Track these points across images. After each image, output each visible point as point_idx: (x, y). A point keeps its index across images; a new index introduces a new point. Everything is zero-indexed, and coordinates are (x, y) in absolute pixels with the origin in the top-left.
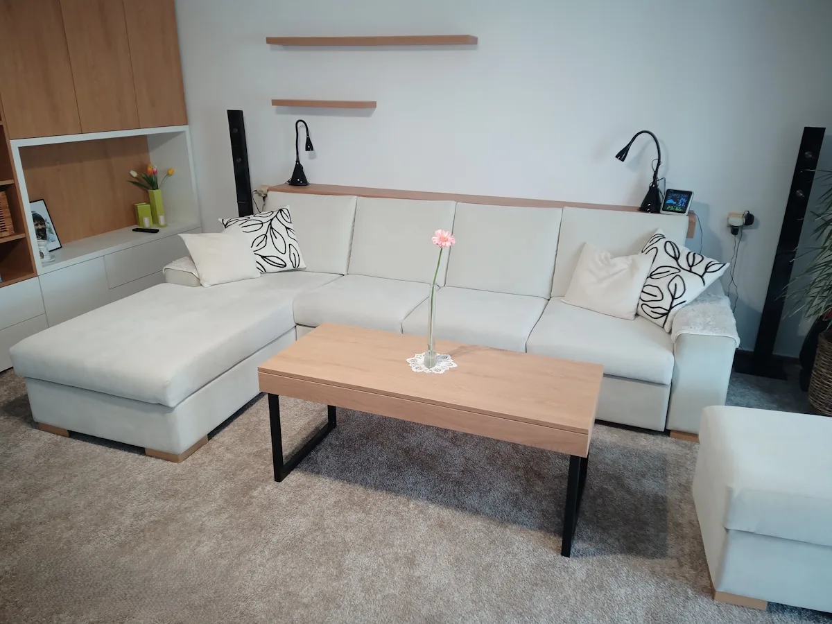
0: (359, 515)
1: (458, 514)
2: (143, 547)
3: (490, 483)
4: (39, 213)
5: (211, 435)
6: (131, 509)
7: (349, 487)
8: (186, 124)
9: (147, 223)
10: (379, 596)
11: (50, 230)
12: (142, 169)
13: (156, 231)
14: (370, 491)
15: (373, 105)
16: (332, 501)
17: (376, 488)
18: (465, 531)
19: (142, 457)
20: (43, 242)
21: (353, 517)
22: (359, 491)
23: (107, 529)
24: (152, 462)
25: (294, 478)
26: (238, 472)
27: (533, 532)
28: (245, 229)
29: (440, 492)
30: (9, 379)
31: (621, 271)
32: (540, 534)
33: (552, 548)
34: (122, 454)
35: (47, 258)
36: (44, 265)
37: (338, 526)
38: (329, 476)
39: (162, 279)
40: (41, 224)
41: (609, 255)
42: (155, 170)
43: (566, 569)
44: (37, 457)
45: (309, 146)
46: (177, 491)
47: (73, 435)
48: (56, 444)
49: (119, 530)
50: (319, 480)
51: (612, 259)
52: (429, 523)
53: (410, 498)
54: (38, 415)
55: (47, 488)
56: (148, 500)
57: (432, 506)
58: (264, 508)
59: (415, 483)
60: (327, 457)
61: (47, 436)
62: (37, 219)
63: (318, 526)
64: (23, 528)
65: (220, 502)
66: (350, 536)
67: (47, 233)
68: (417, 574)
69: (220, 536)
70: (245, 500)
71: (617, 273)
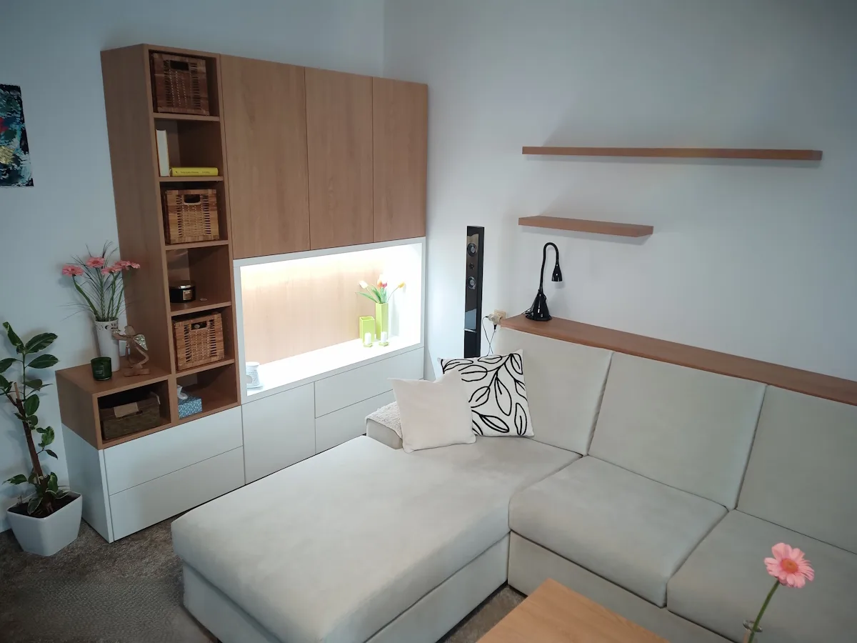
8: (424, 235)
28: (466, 377)
45: (557, 276)
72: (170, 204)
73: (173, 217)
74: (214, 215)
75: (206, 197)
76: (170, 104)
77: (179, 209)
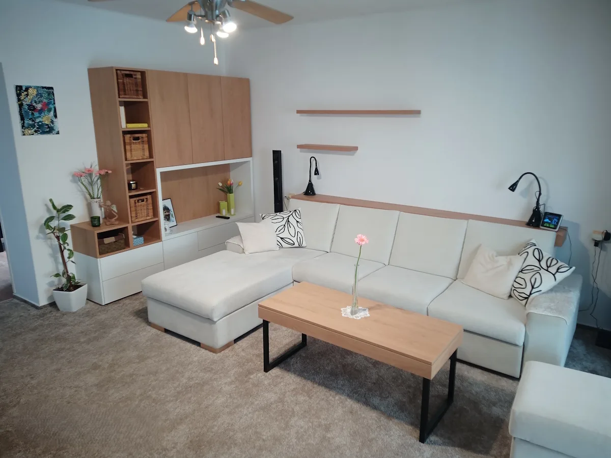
0: (305, 398)
1: (364, 408)
2: (189, 395)
3: (389, 393)
4: (167, 206)
5: (236, 341)
6: (187, 375)
7: (304, 382)
8: (251, 156)
9: (224, 213)
10: (304, 443)
11: (172, 216)
12: (225, 181)
13: (229, 218)
14: (315, 386)
15: (356, 149)
16: (292, 387)
17: (319, 384)
18: (364, 418)
19: (198, 348)
20: (167, 222)
21: (301, 398)
22: (309, 384)
23: (174, 383)
24: (203, 351)
25: (275, 371)
26: (246, 364)
27: (406, 426)
28: (273, 221)
29: (356, 393)
30: (141, 297)
31: (501, 266)
32: (411, 428)
33: (415, 437)
34: (189, 345)
35: (168, 231)
36: (166, 235)
37: (292, 401)
38: (295, 373)
39: (225, 248)
40: (168, 212)
41: (495, 254)
42: (231, 183)
43: (419, 450)
44: (147, 341)
45: (317, 172)
46: (212, 369)
47: (167, 331)
48: (158, 335)
49: (179, 384)
50: (288, 375)
51: (496, 256)
52: (344, 410)
53: (337, 393)
54: (151, 318)
55: (148, 358)
56: (197, 371)
57: (348, 400)
58: (255, 385)
59: (343, 385)
60: (297, 363)
61: (154, 331)
62: (166, 209)
63: (281, 400)
64: (134, 376)
65: (233, 378)
66: (297, 408)
67: (171, 217)
68: (329, 435)
69: (229, 396)
70: (246, 379)
71: (499, 267)
72: (126, 141)
73: (128, 147)
74: (146, 146)
75: (142, 138)
76: (125, 94)
77: (130, 144)
